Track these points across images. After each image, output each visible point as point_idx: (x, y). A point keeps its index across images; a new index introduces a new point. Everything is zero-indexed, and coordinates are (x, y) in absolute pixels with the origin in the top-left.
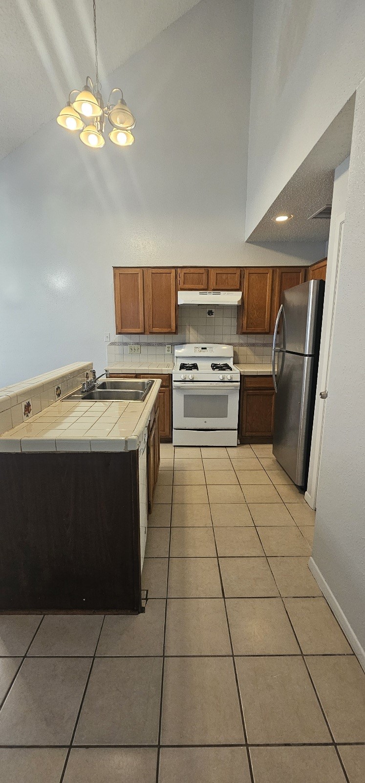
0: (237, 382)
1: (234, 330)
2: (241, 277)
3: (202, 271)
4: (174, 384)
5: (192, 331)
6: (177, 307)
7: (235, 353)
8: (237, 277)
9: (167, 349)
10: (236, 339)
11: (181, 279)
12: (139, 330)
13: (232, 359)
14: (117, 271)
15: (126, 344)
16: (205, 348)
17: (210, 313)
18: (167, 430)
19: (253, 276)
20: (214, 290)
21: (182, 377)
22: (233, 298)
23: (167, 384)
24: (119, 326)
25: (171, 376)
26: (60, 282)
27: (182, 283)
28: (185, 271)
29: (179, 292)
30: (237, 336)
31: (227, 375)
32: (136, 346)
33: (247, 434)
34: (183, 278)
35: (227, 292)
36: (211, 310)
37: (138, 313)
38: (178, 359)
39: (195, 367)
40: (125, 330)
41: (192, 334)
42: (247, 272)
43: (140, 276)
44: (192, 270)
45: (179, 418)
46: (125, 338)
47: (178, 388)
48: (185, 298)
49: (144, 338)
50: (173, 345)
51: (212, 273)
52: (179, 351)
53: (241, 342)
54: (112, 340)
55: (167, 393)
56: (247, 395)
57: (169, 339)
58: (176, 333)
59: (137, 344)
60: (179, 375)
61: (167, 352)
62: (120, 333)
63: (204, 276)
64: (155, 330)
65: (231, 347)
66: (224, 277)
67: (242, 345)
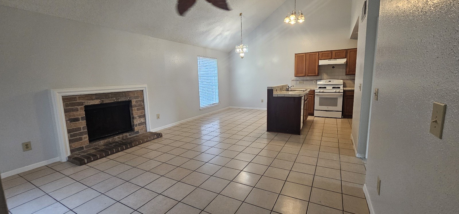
0: (342, 93)
1: (344, 74)
2: (346, 53)
3: (329, 52)
4: (316, 93)
5: (325, 75)
6: (319, 66)
7: (344, 83)
8: (344, 53)
9: (314, 82)
10: (345, 77)
11: (320, 56)
12: (303, 75)
13: (342, 85)
14: (297, 55)
15: (298, 80)
16: (330, 81)
17: (333, 67)
18: (312, 110)
19: (351, 53)
20: (334, 59)
21: (319, 91)
22: (343, 61)
23: (313, 94)
24: (296, 74)
25: (314, 90)
26: (275, 60)
27: (321, 57)
28: (322, 53)
29: (320, 61)
30: (346, 76)
31: (338, 90)
32: (302, 81)
33: (347, 114)
34: (321, 55)
35: (340, 59)
36: (333, 66)
37: (303, 69)
38: (319, 85)
39: (325, 88)
40: (297, 75)
41: (325, 76)
42: (349, 51)
43: (304, 56)
44: (325, 52)
45: (317, 106)
46: (297, 78)
47: (317, 95)
48: (322, 62)
49: (305, 78)
50: (317, 80)
51: (334, 53)
52: (319, 83)
53: (348, 78)
54: (293, 79)
55: (313, 97)
56: (347, 98)
57: (315, 78)
58: (317, 76)
59: (302, 80)
60: (317, 90)
61: (314, 83)
62: (296, 76)
63: (330, 54)
64: (309, 75)
65: (342, 81)
66: (339, 53)
67: (347, 80)
